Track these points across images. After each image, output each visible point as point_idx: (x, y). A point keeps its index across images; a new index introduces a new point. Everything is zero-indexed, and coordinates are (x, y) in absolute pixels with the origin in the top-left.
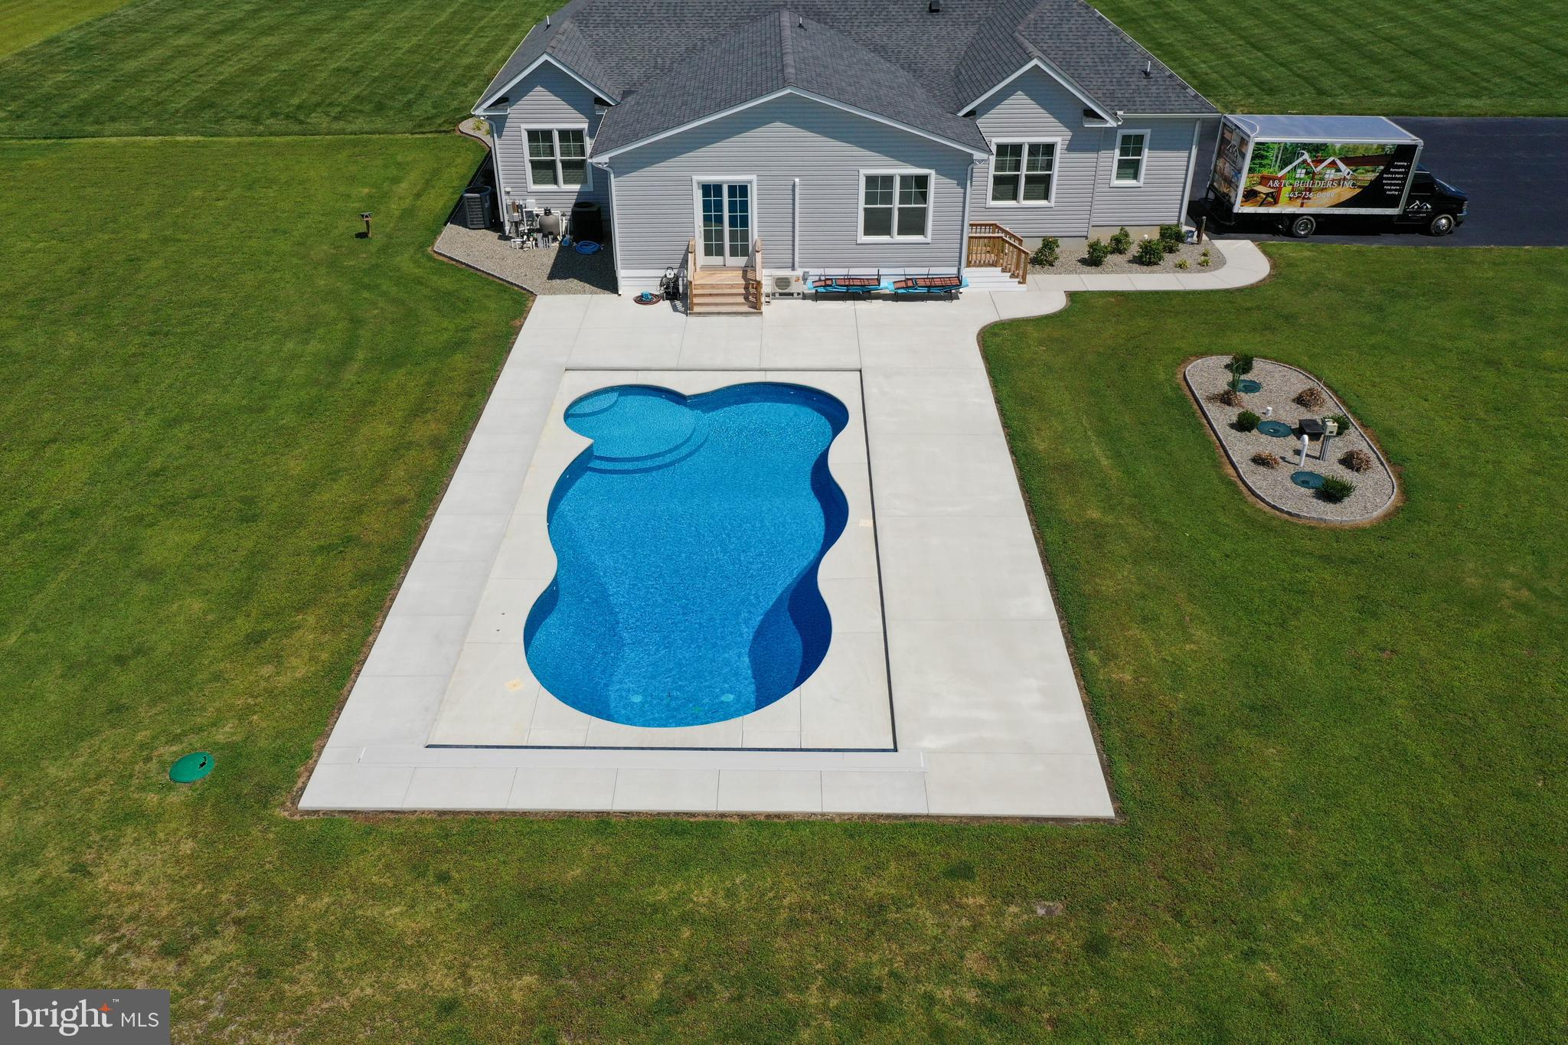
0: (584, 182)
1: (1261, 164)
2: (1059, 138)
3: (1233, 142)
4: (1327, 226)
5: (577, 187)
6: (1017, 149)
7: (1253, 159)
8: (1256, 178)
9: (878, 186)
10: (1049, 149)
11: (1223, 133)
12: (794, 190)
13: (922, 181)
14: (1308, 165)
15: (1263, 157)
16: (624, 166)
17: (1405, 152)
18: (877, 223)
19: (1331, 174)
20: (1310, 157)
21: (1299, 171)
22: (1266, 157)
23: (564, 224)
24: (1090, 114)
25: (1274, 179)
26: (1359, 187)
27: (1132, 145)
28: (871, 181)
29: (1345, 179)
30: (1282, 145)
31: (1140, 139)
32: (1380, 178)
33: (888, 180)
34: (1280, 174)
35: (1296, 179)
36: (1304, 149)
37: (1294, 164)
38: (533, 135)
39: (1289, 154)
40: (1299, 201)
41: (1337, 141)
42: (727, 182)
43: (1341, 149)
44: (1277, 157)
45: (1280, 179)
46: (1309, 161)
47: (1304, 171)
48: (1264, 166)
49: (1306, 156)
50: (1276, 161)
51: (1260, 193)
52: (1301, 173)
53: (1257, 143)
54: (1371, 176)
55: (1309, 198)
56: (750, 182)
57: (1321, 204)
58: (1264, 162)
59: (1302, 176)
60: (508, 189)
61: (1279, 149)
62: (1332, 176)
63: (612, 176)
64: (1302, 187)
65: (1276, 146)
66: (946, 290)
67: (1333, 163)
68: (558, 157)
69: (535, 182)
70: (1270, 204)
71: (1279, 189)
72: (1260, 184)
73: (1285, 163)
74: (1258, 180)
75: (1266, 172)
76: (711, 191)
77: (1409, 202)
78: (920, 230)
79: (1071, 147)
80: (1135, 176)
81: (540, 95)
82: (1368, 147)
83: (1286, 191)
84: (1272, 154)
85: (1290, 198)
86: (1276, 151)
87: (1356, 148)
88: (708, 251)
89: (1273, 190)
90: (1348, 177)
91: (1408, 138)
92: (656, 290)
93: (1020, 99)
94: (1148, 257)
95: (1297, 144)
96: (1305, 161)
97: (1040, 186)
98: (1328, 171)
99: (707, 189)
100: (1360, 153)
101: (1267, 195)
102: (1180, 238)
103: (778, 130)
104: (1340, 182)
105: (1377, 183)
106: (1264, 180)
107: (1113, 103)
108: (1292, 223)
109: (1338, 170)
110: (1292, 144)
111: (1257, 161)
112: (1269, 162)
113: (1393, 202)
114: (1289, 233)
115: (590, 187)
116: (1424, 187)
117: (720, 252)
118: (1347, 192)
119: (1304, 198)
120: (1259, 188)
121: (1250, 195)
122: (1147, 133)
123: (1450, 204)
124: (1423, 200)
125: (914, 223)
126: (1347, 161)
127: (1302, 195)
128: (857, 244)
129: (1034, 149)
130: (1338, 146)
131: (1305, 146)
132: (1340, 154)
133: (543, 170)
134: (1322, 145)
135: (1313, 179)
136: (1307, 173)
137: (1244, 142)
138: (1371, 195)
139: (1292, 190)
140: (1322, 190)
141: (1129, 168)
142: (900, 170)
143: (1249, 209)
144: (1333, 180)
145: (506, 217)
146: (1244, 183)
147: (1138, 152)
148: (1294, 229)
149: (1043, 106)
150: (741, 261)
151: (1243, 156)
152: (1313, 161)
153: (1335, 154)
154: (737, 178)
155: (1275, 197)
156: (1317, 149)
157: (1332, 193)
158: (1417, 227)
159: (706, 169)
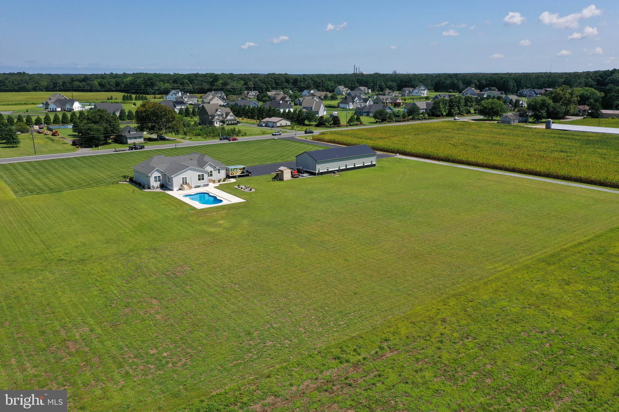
2: (212, 170)
4: (239, 176)
5: (160, 182)
9: (199, 176)
10: (212, 171)
12: (191, 177)
13: (203, 175)
15: (231, 170)
16: (174, 177)
17: (244, 168)
18: (199, 179)
23: (159, 187)
24: (215, 167)
26: (241, 172)
27: (219, 170)
28: (198, 175)
33: (200, 175)
38: (155, 177)
39: (234, 169)
41: (238, 168)
45: (234, 172)
60: (152, 184)
66: (207, 185)
68: (158, 179)
76: (183, 178)
79: (214, 171)
81: (155, 172)
91: (244, 167)
92: (178, 189)
93: (208, 166)
94: (224, 181)
97: (212, 175)
99: (182, 178)
100: (240, 168)
102: (226, 179)
103: (189, 171)
105: (243, 171)
106: (232, 172)
107: (217, 166)
108: (236, 176)
109: (239, 170)
113: (245, 173)
114: (236, 178)
116: (247, 171)
117: (184, 184)
121: (231, 174)
123: (250, 173)
124: (247, 173)
125: (203, 179)
127: (236, 173)
128: (198, 182)
129: (210, 171)
133: (156, 181)
137: (229, 169)
138: (243, 173)
141: (219, 172)
142: (201, 174)
143: (231, 175)
145: (151, 187)
150: (186, 185)
152: (236, 170)
154: (186, 176)
155: (234, 174)
156: (236, 168)
157: (239, 173)
158: (247, 175)
159: (182, 176)
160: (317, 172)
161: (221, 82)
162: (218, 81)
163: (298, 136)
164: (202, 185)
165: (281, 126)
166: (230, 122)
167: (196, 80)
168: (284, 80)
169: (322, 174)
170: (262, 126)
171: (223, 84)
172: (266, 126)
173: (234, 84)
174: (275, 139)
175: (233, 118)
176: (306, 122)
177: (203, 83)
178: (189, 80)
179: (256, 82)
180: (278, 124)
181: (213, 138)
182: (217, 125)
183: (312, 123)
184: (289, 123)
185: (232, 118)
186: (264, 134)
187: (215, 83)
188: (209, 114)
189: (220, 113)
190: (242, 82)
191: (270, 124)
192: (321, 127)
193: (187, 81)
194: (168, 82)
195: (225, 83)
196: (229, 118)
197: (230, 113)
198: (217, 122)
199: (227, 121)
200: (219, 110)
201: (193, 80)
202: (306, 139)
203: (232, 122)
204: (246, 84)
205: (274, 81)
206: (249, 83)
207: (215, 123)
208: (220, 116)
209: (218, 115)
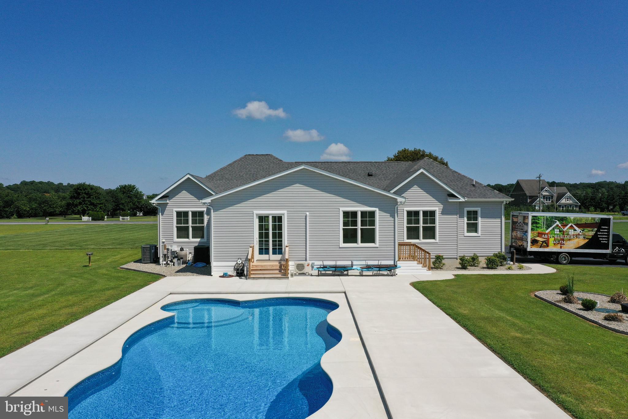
1: (536, 226)
2: (437, 208)
3: (519, 221)
4: (575, 259)
6: (417, 213)
7: (532, 224)
8: (536, 233)
9: (350, 217)
10: (433, 213)
11: (512, 219)
12: (306, 219)
13: (372, 214)
14: (560, 227)
15: (537, 223)
16: (217, 205)
17: (605, 222)
18: (349, 236)
19: (571, 232)
20: (560, 223)
21: (556, 230)
22: (539, 223)
23: (190, 257)
24: (451, 195)
25: (545, 234)
26: (587, 239)
27: (472, 216)
28: (346, 214)
29: (579, 234)
30: (545, 217)
31: (475, 213)
32: (596, 234)
33: (354, 214)
34: (547, 232)
35: (555, 234)
36: (556, 219)
37: (553, 227)
38: (179, 214)
39: (549, 222)
40: (559, 245)
41: (570, 217)
42: (271, 214)
43: (574, 219)
44: (544, 223)
45: (547, 234)
46: (560, 225)
47: (558, 230)
48: (538, 227)
49: (558, 223)
50: (544, 225)
51: (539, 241)
52: (557, 231)
53: (533, 216)
54: (592, 233)
55: (564, 244)
56: (284, 214)
57: (570, 246)
58: (538, 225)
59: (558, 233)
60: (164, 241)
61: (544, 219)
62: (572, 233)
63: (212, 211)
64: (559, 238)
65: (542, 218)
66: (391, 269)
67: (571, 227)
68: (190, 224)
69: (178, 237)
70: (544, 247)
71: (548, 239)
72: (538, 236)
73: (548, 227)
74: (537, 234)
75: (540, 230)
76: (262, 219)
77: (614, 247)
78: (373, 241)
79: (443, 213)
80: (476, 231)
81: (184, 195)
82: (587, 219)
83: (551, 240)
84: (541, 222)
85: (555, 244)
86: (543, 220)
87: (581, 219)
88: (261, 252)
89: (545, 240)
90: (580, 233)
92: (231, 272)
94: (491, 263)
95: (552, 217)
96: (557, 225)
97: (430, 233)
98: (570, 231)
100: (583, 222)
101: (543, 242)
102: (505, 259)
103: (298, 188)
104: (577, 236)
105: (595, 237)
106: (540, 234)
107: (461, 195)
108: (558, 257)
109: (575, 230)
110: (550, 217)
111: (534, 225)
112: (541, 226)
113: (606, 247)
114: (557, 262)
116: (619, 240)
117: (267, 252)
118: (583, 242)
119: (561, 244)
120: (538, 239)
121: (534, 242)
122: (479, 209)
125: (368, 236)
126: (579, 226)
127: (560, 242)
128: (340, 248)
129: (425, 213)
130: (572, 218)
132: (574, 222)
133: (182, 232)
134: (565, 217)
135: (563, 234)
136: (560, 231)
137: (525, 218)
138: (594, 242)
139: (555, 240)
140: (569, 240)
141: (473, 227)
142: (359, 208)
143: (535, 249)
144: (574, 235)
145: (161, 255)
146: (530, 236)
147: (476, 219)
148: (559, 260)
149: (428, 192)
150: (278, 257)
151: (527, 224)
152: (562, 225)
153: (571, 222)
154: (277, 212)
155: (546, 243)
156: (561, 219)
157: (574, 242)
158: (623, 261)
159: (261, 208)
164: (358, 264)
166: (565, 209)
185: (570, 202)
188: (528, 194)
189: (547, 194)
196: (563, 201)
207: (537, 208)
208: (547, 198)
209: (544, 197)
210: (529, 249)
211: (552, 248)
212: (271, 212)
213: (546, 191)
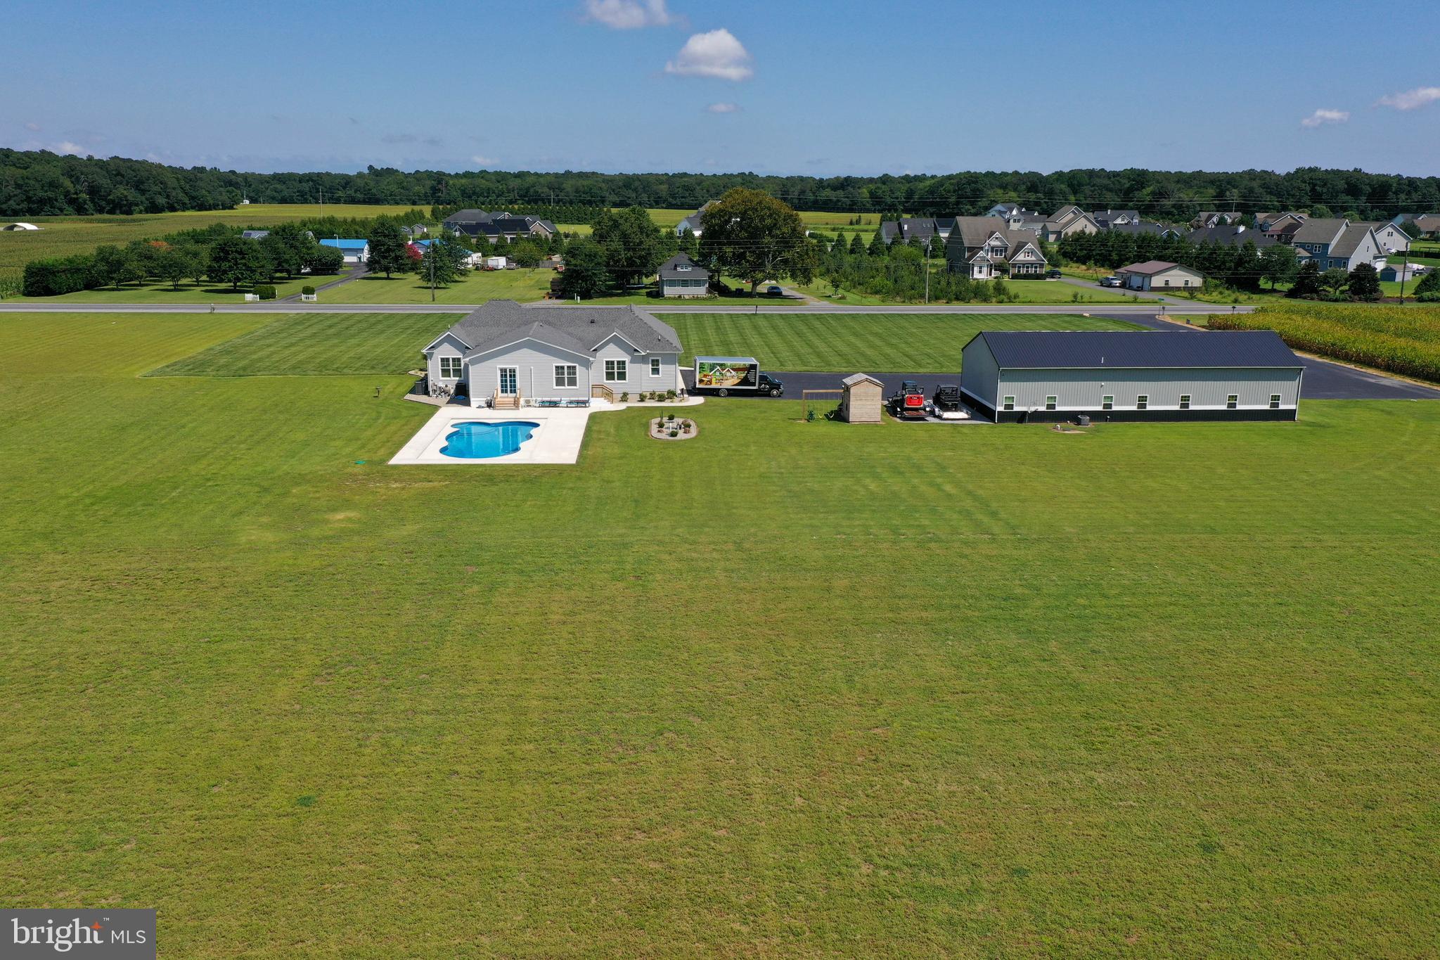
0: (460, 377)
1: (702, 370)
2: (627, 359)
4: (732, 393)
5: (458, 378)
6: (612, 363)
7: (700, 368)
8: (702, 375)
9: (559, 369)
10: (624, 363)
12: (531, 371)
13: (574, 368)
14: (720, 370)
16: (474, 362)
17: (753, 367)
18: (560, 382)
19: (728, 374)
23: (452, 391)
24: (636, 350)
25: (709, 375)
26: (740, 379)
27: (655, 363)
28: (557, 367)
30: (709, 363)
31: (658, 361)
32: (746, 376)
33: (563, 368)
35: (716, 375)
37: (715, 370)
38: (443, 360)
39: (712, 367)
40: (720, 383)
41: (729, 363)
42: (508, 368)
43: (731, 365)
45: (711, 375)
48: (704, 371)
49: (719, 368)
50: (708, 369)
51: (705, 380)
52: (718, 374)
53: (700, 363)
54: (744, 375)
55: (723, 382)
56: (516, 368)
57: (728, 385)
58: (704, 369)
60: (432, 379)
63: (470, 366)
64: (719, 379)
65: (707, 364)
66: (583, 404)
67: (729, 370)
68: (451, 367)
69: (443, 376)
70: (708, 384)
71: (711, 379)
73: (711, 370)
75: (705, 373)
76: (503, 371)
77: (760, 384)
78: (575, 384)
79: (631, 362)
80: (658, 373)
81: (446, 345)
82: (739, 365)
83: (714, 380)
84: (706, 367)
85: (716, 382)
87: (735, 365)
88: (502, 391)
89: (709, 379)
90: (735, 375)
91: (754, 362)
92: (484, 404)
93: (611, 346)
95: (714, 363)
97: (622, 376)
99: (501, 370)
100: (737, 367)
101: (708, 381)
102: (676, 395)
103: (526, 352)
104: (733, 377)
105: (746, 377)
106: (705, 376)
107: (645, 349)
108: (718, 391)
109: (731, 373)
110: (712, 363)
112: (706, 369)
113: (754, 384)
114: (718, 395)
115: (462, 378)
116: (764, 380)
117: (506, 392)
118: (737, 381)
121: (701, 381)
122: (660, 358)
123: (775, 386)
124: (765, 384)
125: (572, 382)
126: (733, 369)
127: (720, 381)
128: (553, 389)
129: (619, 362)
131: (717, 364)
132: (730, 367)
133: (446, 373)
135: (722, 375)
136: (720, 373)
138: (745, 381)
139: (716, 379)
140: (727, 379)
141: (656, 371)
142: (566, 364)
143: (702, 386)
144: (730, 376)
145: (430, 389)
146: (698, 376)
147: (658, 365)
149: (620, 348)
150: (514, 395)
153: (728, 367)
154: (512, 366)
155: (710, 382)
156: (721, 365)
157: (731, 381)
158: (767, 394)
159: (500, 364)
160: (1000, 408)
161: (1149, 190)
162: (1144, 188)
163: (1169, 315)
164: (564, 401)
165: (1167, 289)
166: (1023, 271)
167: (1089, 184)
168: (1342, 185)
169: (1022, 417)
170: (1110, 286)
171: (1153, 193)
172: (1123, 286)
173: (1185, 196)
174: (1082, 316)
175: (1034, 258)
176: (1264, 283)
177: (1104, 192)
178: (1070, 185)
179: (1251, 190)
180: (1157, 281)
181: (904, 302)
182: (980, 275)
183: (1278, 286)
184: (1196, 281)
185: (1032, 258)
186: (1073, 302)
187: (1136, 193)
188: (966, 244)
189: (997, 243)
190: (1212, 191)
191: (1136, 281)
192: (1305, 298)
193: (1063, 186)
194: (1015, 190)
195: (1160, 194)
196: (1021, 257)
197: (1027, 243)
198: (981, 268)
199: (1014, 266)
200: (997, 234)
201: (1080, 185)
202: (1188, 322)
203: (1031, 271)
204: (1220, 195)
205: (1308, 188)
206: (1228, 193)
207: (976, 269)
208: (997, 251)
209: (993, 249)
210: (698, 386)
211: (714, 386)
212: (508, 366)
213: (997, 238)
